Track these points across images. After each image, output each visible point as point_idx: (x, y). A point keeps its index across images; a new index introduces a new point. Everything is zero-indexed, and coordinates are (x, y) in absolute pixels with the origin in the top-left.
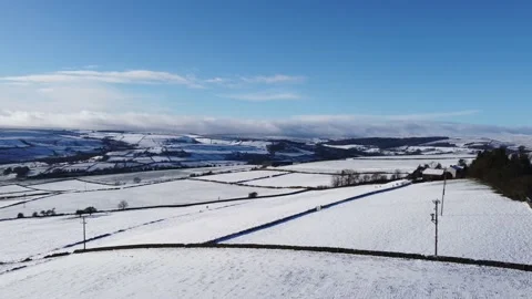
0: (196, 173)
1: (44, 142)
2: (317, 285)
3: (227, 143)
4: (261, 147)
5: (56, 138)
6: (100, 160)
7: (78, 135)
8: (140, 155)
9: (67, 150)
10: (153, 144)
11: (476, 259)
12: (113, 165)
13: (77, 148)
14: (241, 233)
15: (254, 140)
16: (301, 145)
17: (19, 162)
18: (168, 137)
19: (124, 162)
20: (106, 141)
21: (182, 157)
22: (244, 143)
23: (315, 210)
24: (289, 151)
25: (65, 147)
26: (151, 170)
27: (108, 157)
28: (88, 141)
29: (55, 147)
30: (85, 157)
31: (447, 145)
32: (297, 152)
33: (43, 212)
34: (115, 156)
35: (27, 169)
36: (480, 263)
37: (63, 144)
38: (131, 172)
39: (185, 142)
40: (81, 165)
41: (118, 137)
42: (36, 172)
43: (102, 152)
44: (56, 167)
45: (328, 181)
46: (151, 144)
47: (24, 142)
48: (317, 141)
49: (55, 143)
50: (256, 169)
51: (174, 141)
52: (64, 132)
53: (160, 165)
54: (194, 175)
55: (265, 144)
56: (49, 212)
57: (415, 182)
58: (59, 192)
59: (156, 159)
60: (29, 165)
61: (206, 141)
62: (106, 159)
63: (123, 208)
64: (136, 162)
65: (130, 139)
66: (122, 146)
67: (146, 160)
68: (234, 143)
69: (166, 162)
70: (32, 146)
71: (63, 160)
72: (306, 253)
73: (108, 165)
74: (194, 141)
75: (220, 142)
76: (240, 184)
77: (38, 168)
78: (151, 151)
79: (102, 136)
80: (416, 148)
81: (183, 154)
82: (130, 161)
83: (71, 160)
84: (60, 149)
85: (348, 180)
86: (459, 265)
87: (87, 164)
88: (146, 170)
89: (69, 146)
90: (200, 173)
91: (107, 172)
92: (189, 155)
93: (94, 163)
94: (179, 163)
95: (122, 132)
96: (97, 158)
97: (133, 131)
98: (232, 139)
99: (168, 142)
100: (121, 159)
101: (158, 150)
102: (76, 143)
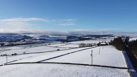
0: (47, 44)
1: (9, 37)
2: (59, 72)
3: (56, 37)
4: (65, 38)
5: (12, 36)
6: (23, 41)
7: (17, 35)
8: (33, 40)
9: (14, 39)
10: (37, 37)
11: (101, 65)
12: (26, 43)
13: (17, 38)
14: (47, 59)
15: (63, 36)
16: (75, 37)
17: (2, 42)
18: (41, 35)
19: (29, 41)
20: (25, 36)
21: (44, 40)
22: (61, 37)
23: (69, 53)
24: (72, 39)
25: (14, 38)
26: (35, 44)
27: (25, 40)
28: (20, 36)
29: (11, 38)
30: (19, 40)
31: (113, 37)
32: (74, 39)
33: (3, 55)
34: (27, 40)
35: (4, 44)
36: (102, 66)
37: (13, 37)
38: (30, 44)
39: (45, 36)
40: (18, 43)
41: (28, 35)
42: (6, 44)
43: (24, 39)
44: (11, 43)
45: (78, 46)
46: (36, 37)
47: (3, 37)
48: (79, 36)
49: (11, 37)
50: (61, 43)
51: (43, 36)
52: (14, 34)
53: (38, 42)
54: (46, 45)
55: (66, 37)
56: (5, 55)
57: (98, 46)
58: (10, 50)
59: (38, 41)
60: (4, 43)
61: (51, 36)
62: (24, 41)
63: (24, 53)
64: (32, 42)
65: (31, 36)
66: (29, 37)
67: (35, 41)
68: (58, 37)
69: (40, 41)
70: (5, 38)
71: (13, 41)
72: (60, 64)
73: (25, 43)
74: (48, 36)
75: (54, 36)
76: (56, 47)
77: (6, 43)
78: (36, 39)
79: (24, 35)
80: (105, 37)
81: (45, 40)
82: (31, 41)
83: (15, 41)
84: (13, 38)
85: (83, 46)
86: (97, 67)
87: (19, 42)
88: (34, 44)
89: (15, 38)
90: (48, 44)
91: (24, 44)
92: (46, 40)
93: (21, 42)
94: (43, 42)
95: (29, 34)
96: (22, 41)
97: (32, 34)
98: (57, 36)
99: (41, 36)
100: (28, 41)
101: (38, 39)
102: (17, 37)
